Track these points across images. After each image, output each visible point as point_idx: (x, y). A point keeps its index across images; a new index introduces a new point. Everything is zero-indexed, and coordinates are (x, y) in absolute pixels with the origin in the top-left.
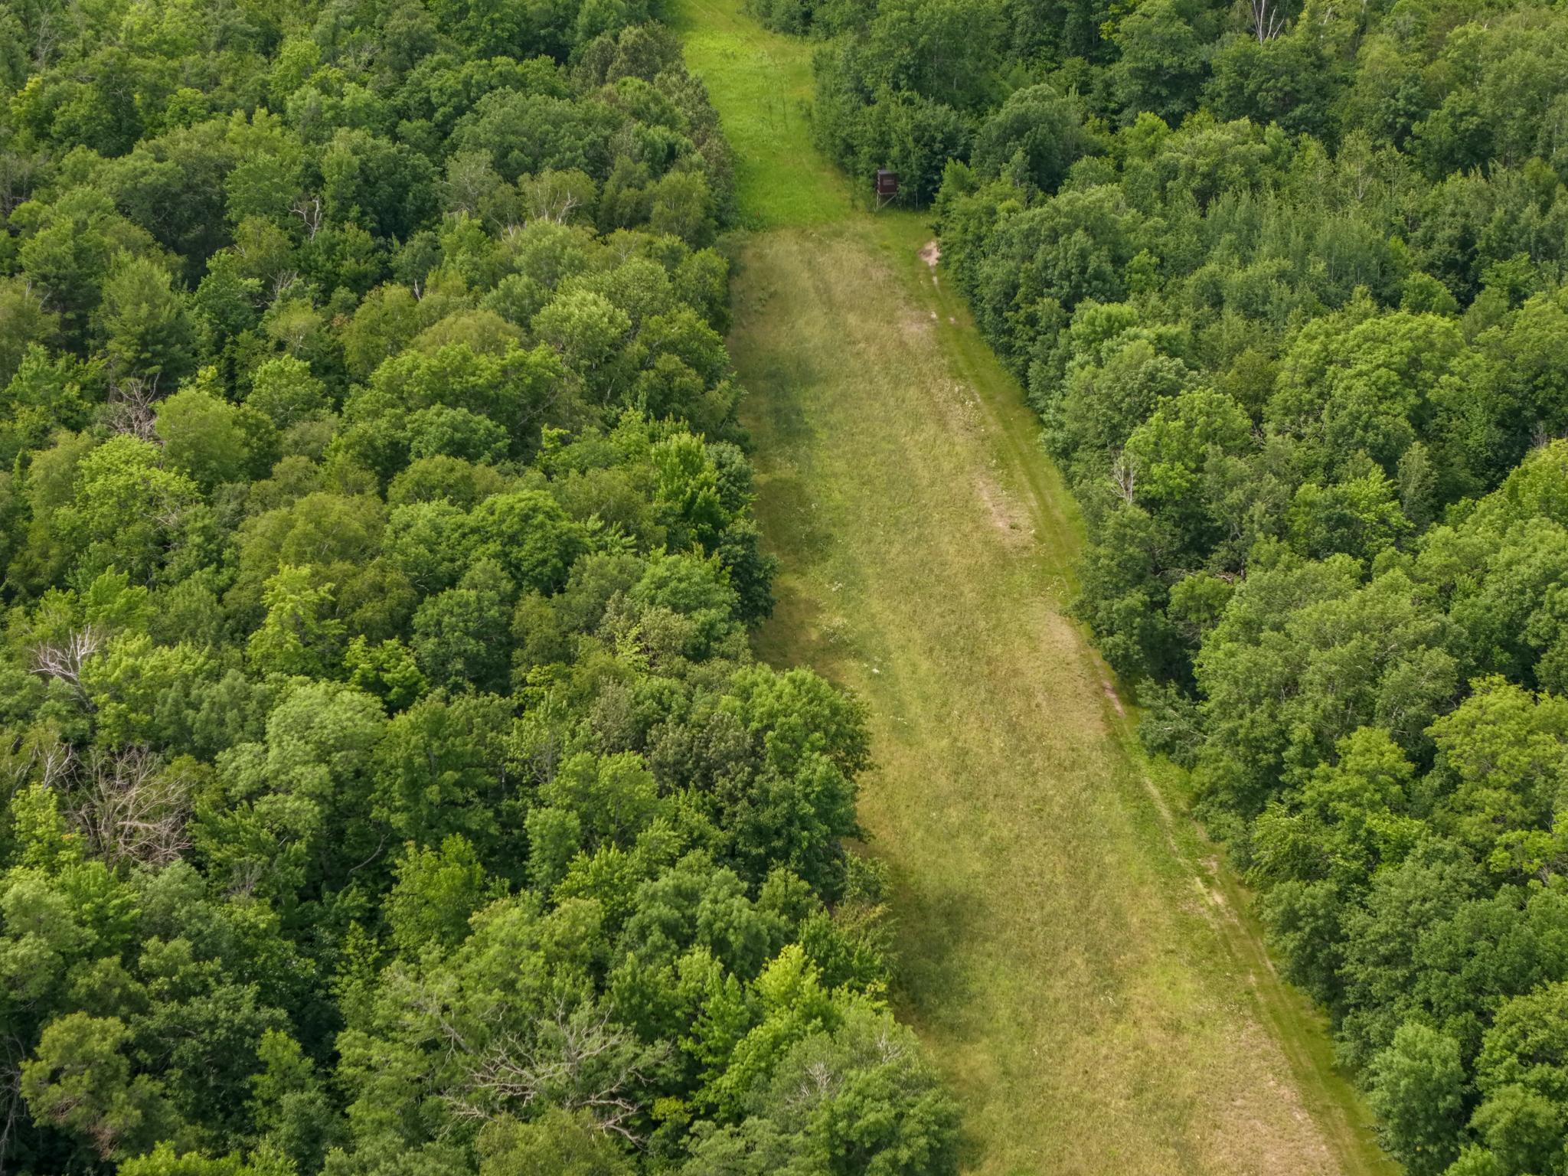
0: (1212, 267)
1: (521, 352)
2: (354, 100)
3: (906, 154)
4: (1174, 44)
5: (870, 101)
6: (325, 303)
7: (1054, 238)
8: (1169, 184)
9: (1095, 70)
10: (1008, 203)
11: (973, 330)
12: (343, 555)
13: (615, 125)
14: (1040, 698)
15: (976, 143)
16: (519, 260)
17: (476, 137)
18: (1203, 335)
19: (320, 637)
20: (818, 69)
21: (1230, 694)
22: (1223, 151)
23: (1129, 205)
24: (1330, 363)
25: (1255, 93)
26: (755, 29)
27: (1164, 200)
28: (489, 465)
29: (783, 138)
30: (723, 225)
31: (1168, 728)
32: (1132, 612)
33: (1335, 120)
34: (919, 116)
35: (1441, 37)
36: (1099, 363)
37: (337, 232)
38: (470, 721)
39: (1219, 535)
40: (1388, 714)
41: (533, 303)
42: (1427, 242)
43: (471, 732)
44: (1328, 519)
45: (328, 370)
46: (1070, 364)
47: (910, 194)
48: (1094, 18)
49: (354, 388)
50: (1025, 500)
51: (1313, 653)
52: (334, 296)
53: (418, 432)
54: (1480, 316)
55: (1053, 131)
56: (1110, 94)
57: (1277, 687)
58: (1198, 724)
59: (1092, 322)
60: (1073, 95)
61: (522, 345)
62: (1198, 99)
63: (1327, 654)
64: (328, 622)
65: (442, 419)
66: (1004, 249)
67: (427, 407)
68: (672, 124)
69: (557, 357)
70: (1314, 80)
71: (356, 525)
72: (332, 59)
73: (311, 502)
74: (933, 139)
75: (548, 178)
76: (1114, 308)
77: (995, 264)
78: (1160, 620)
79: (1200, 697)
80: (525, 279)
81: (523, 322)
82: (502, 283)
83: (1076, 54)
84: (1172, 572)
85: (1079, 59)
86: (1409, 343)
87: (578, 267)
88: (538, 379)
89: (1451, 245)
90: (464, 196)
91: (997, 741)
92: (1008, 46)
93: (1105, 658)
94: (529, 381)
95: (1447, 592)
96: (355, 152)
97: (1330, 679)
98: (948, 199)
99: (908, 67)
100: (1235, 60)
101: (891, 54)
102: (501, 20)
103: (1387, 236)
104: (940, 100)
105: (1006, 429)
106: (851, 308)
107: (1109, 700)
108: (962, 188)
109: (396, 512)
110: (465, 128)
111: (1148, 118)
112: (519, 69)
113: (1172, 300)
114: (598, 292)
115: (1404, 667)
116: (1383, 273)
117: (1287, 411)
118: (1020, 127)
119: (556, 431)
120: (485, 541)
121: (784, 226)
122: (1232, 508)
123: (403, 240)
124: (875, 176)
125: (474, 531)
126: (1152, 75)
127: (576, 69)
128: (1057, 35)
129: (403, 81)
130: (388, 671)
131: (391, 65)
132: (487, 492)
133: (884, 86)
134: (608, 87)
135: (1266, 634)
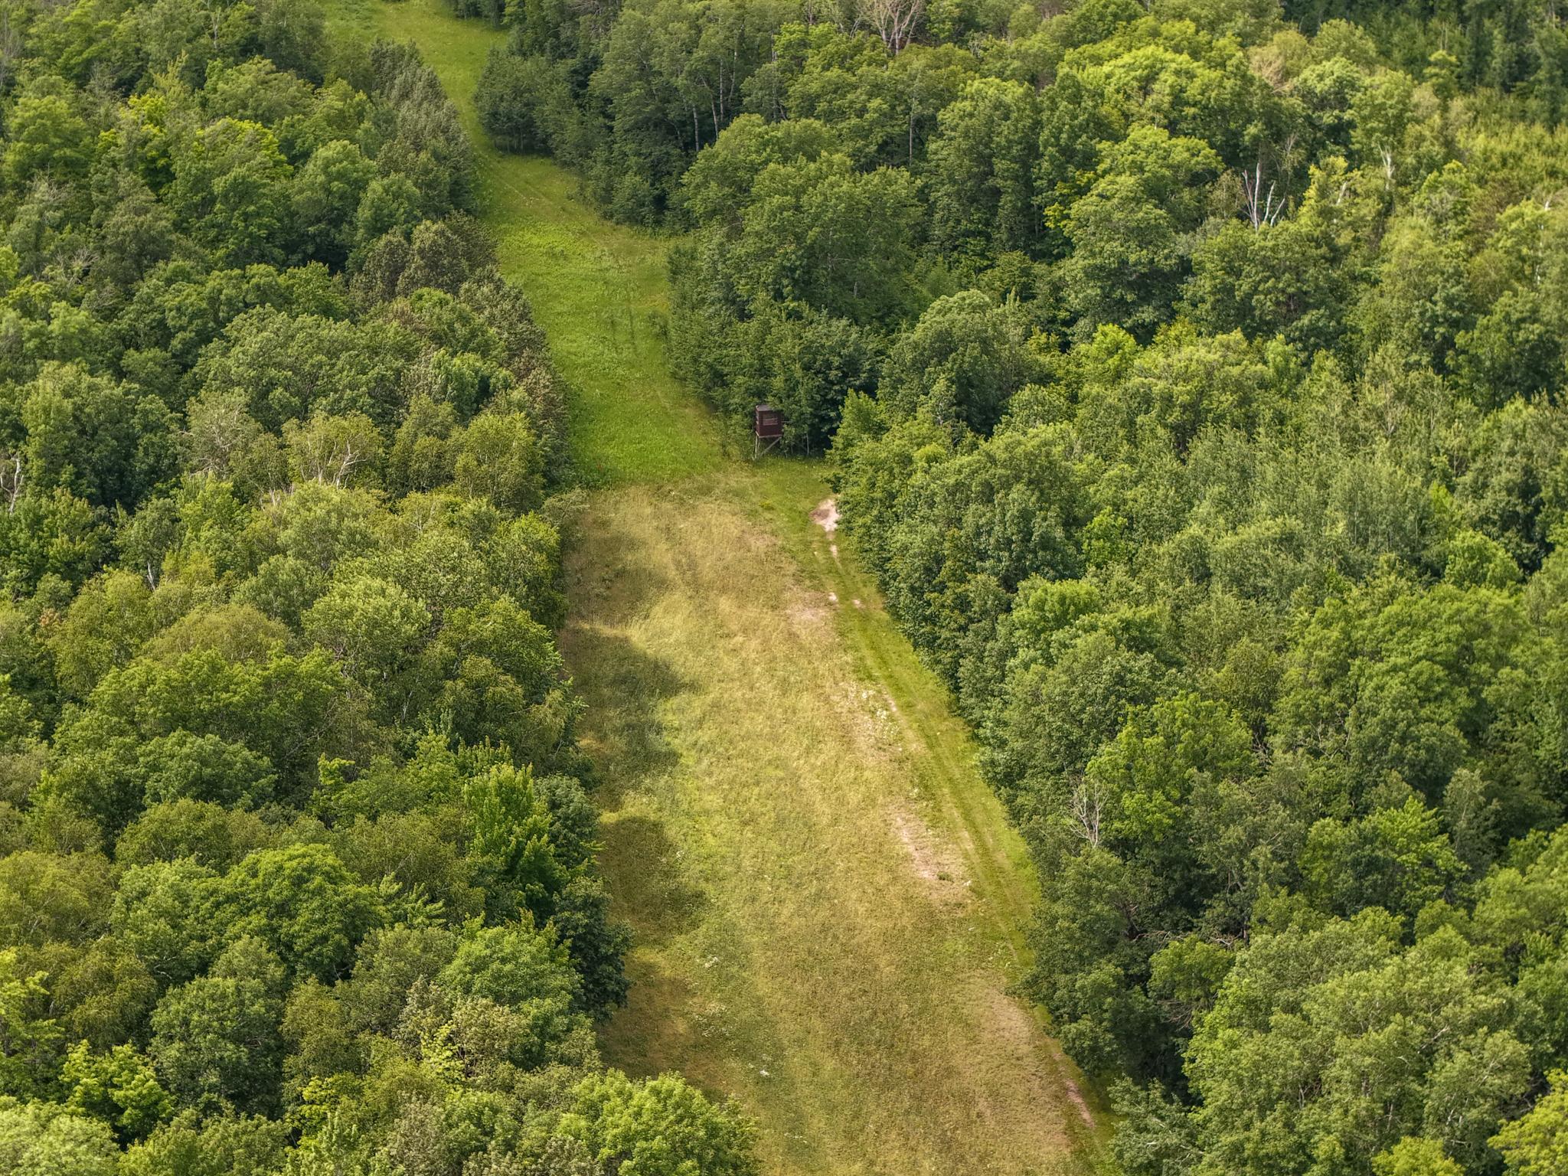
0: (1194, 529)
1: (288, 659)
2: (65, 324)
3: (792, 387)
4: (1143, 235)
5: (744, 316)
6: (29, 595)
7: (988, 494)
8: (1139, 420)
9: (1039, 268)
10: (929, 449)
11: (885, 616)
12: (59, 934)
13: (408, 353)
14: (982, 1105)
15: (885, 369)
16: (285, 536)
17: (226, 371)
18: (1187, 621)
19: (29, 1043)
20: (675, 272)
21: (1232, 1097)
22: (1209, 375)
23: (1086, 448)
24: (1354, 654)
25: (1249, 296)
26: (591, 220)
27: (1132, 440)
28: (249, 810)
29: (631, 365)
30: (553, 484)
31: (1152, 1142)
32: (1101, 989)
33: (1355, 330)
34: (809, 335)
35: (1490, 219)
36: (1050, 662)
37: (44, 500)
38: (229, 1151)
39: (1212, 886)
40: (1441, 1120)
41: (303, 592)
42: (1478, 490)
43: (230, 1166)
44: (1356, 863)
45: (33, 683)
46: (1011, 662)
47: (798, 437)
48: (1037, 200)
49: (69, 708)
50: (957, 841)
51: (1340, 1041)
52: (41, 585)
53: (155, 767)
54: (1549, 587)
55: (985, 351)
56: (1059, 300)
57: (1294, 1085)
58: (1192, 1137)
59: (1040, 606)
60: (1012, 304)
61: (289, 650)
62: (1175, 305)
63: (1358, 1044)
64: (40, 1023)
65: (186, 750)
66: (924, 510)
67: (165, 734)
68: (484, 351)
69: (336, 666)
70: (1328, 278)
71: (76, 893)
72: (34, 269)
73: (15, 864)
74: (828, 365)
75: (321, 425)
76: (1068, 587)
77: (912, 530)
78: (1138, 999)
79: (1193, 1100)
80: (291, 561)
81: (291, 618)
82: (262, 568)
83: (1014, 248)
84: (1153, 935)
85: (1017, 255)
86: (1458, 628)
87: (363, 544)
88: (312, 694)
89: (1510, 492)
90: (214, 450)
91: (926, 1164)
92: (924, 238)
93: (1067, 1051)
94: (299, 696)
95: (1515, 954)
96: (67, 395)
97: (1363, 1075)
98: (849, 444)
99: (793, 270)
100: (1222, 254)
101: (770, 253)
102: (258, 215)
103: (1427, 483)
104: (837, 312)
105: (931, 747)
106: (724, 590)
107: (1073, 1106)
108: (866, 429)
109: (128, 875)
110: (212, 360)
111: (1112, 332)
112: (282, 280)
113: (1146, 574)
114: (385, 577)
115: (1460, 1057)
116: (1423, 531)
117: (1300, 720)
118: (944, 346)
119: (336, 762)
120: (245, 912)
121: (633, 482)
122: (1230, 850)
123: (131, 512)
124: (752, 414)
125: (230, 899)
126: (1112, 275)
127: (358, 279)
128: (987, 224)
129: (129, 296)
130: (119, 1087)
131: (113, 275)
132: (248, 846)
133: (762, 295)
134: (400, 304)
135: (1277, 1017)
